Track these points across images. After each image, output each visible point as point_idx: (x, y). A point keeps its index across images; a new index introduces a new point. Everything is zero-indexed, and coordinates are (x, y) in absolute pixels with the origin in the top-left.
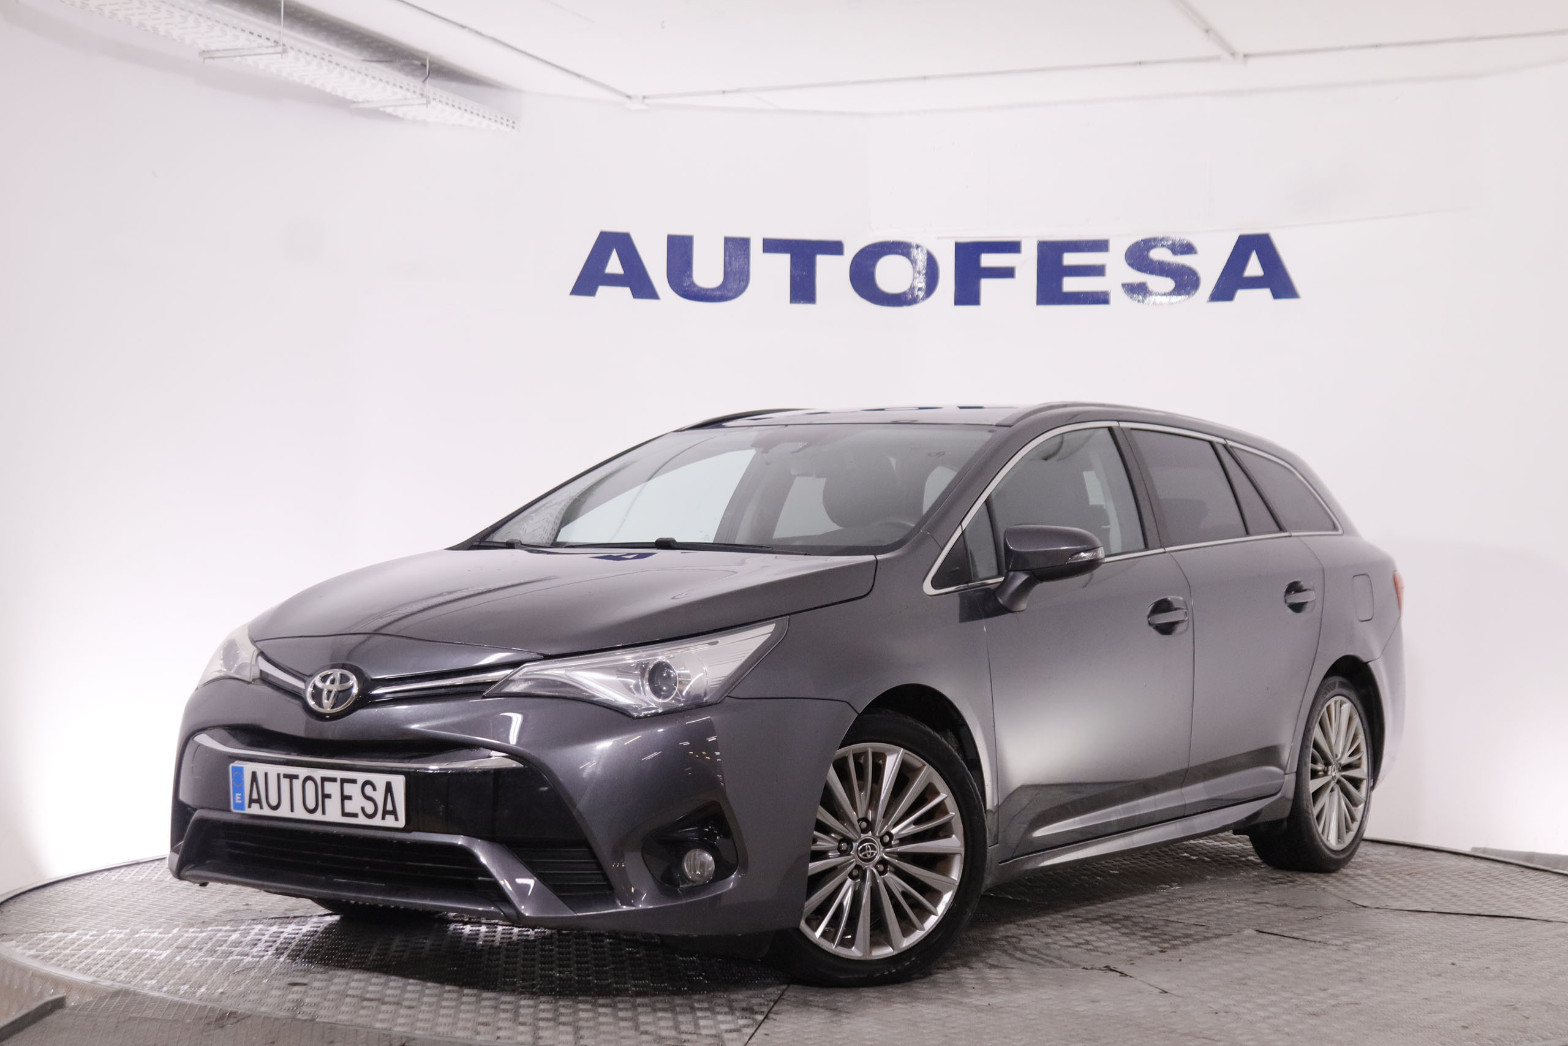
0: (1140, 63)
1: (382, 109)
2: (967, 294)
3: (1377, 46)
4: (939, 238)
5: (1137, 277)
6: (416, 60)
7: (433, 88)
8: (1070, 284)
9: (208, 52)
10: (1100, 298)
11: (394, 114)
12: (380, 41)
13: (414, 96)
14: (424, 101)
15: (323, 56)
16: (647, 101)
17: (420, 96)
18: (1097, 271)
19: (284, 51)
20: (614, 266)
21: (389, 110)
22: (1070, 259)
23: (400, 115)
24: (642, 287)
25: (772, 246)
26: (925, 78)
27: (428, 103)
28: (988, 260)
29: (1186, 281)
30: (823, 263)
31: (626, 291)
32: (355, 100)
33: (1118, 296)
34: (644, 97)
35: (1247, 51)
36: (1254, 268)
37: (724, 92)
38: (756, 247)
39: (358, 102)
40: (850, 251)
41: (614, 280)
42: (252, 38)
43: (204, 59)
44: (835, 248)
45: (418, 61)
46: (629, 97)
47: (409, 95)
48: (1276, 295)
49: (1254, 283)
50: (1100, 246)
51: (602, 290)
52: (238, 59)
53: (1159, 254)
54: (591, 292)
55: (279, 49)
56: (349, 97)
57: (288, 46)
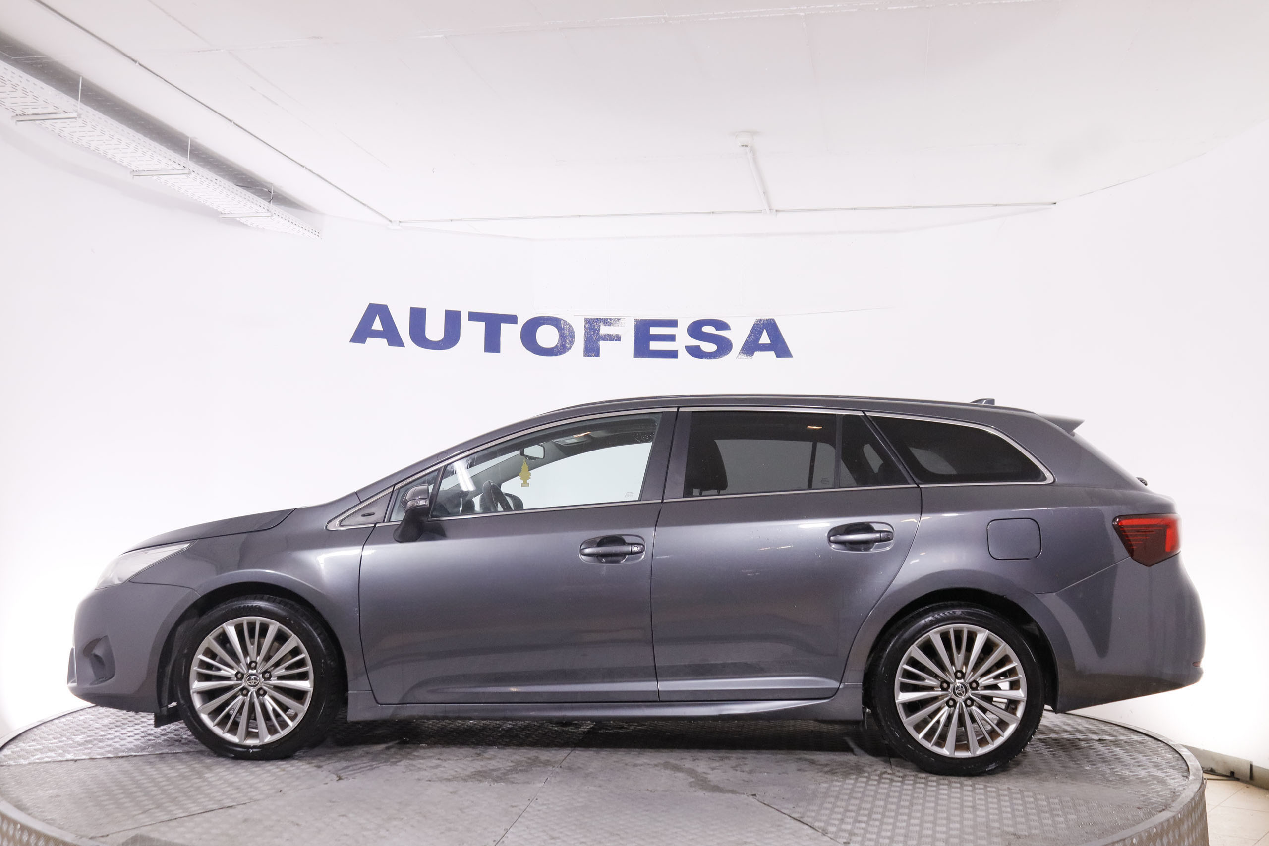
0: (713, 212)
1: (238, 219)
2: (592, 350)
3: (855, 209)
4: (575, 315)
5: (694, 342)
6: (264, 188)
7: (273, 207)
8: (654, 346)
9: (136, 171)
10: (673, 354)
11: (245, 223)
12: (243, 174)
13: (264, 210)
14: (269, 214)
15: (212, 179)
16: (401, 224)
17: (267, 211)
18: (671, 338)
19: (189, 174)
20: (377, 325)
21: (243, 220)
22: (654, 331)
23: (249, 225)
24: (394, 339)
25: (474, 316)
26: (580, 216)
27: (272, 215)
28: (604, 330)
29: (724, 347)
30: (504, 327)
31: (384, 341)
32: (223, 212)
33: (683, 354)
34: (400, 222)
35: (777, 209)
36: (765, 339)
37: (451, 220)
38: (464, 318)
39: (225, 213)
40: (522, 321)
41: (377, 334)
42: (169, 162)
43: (134, 176)
44: (512, 319)
45: (267, 189)
46: (390, 221)
47: (260, 209)
48: (778, 356)
49: (765, 348)
50: (673, 323)
51: (369, 339)
52: (155, 177)
53: (708, 329)
54: (363, 341)
55: (186, 171)
56: (220, 210)
57: (191, 170)
